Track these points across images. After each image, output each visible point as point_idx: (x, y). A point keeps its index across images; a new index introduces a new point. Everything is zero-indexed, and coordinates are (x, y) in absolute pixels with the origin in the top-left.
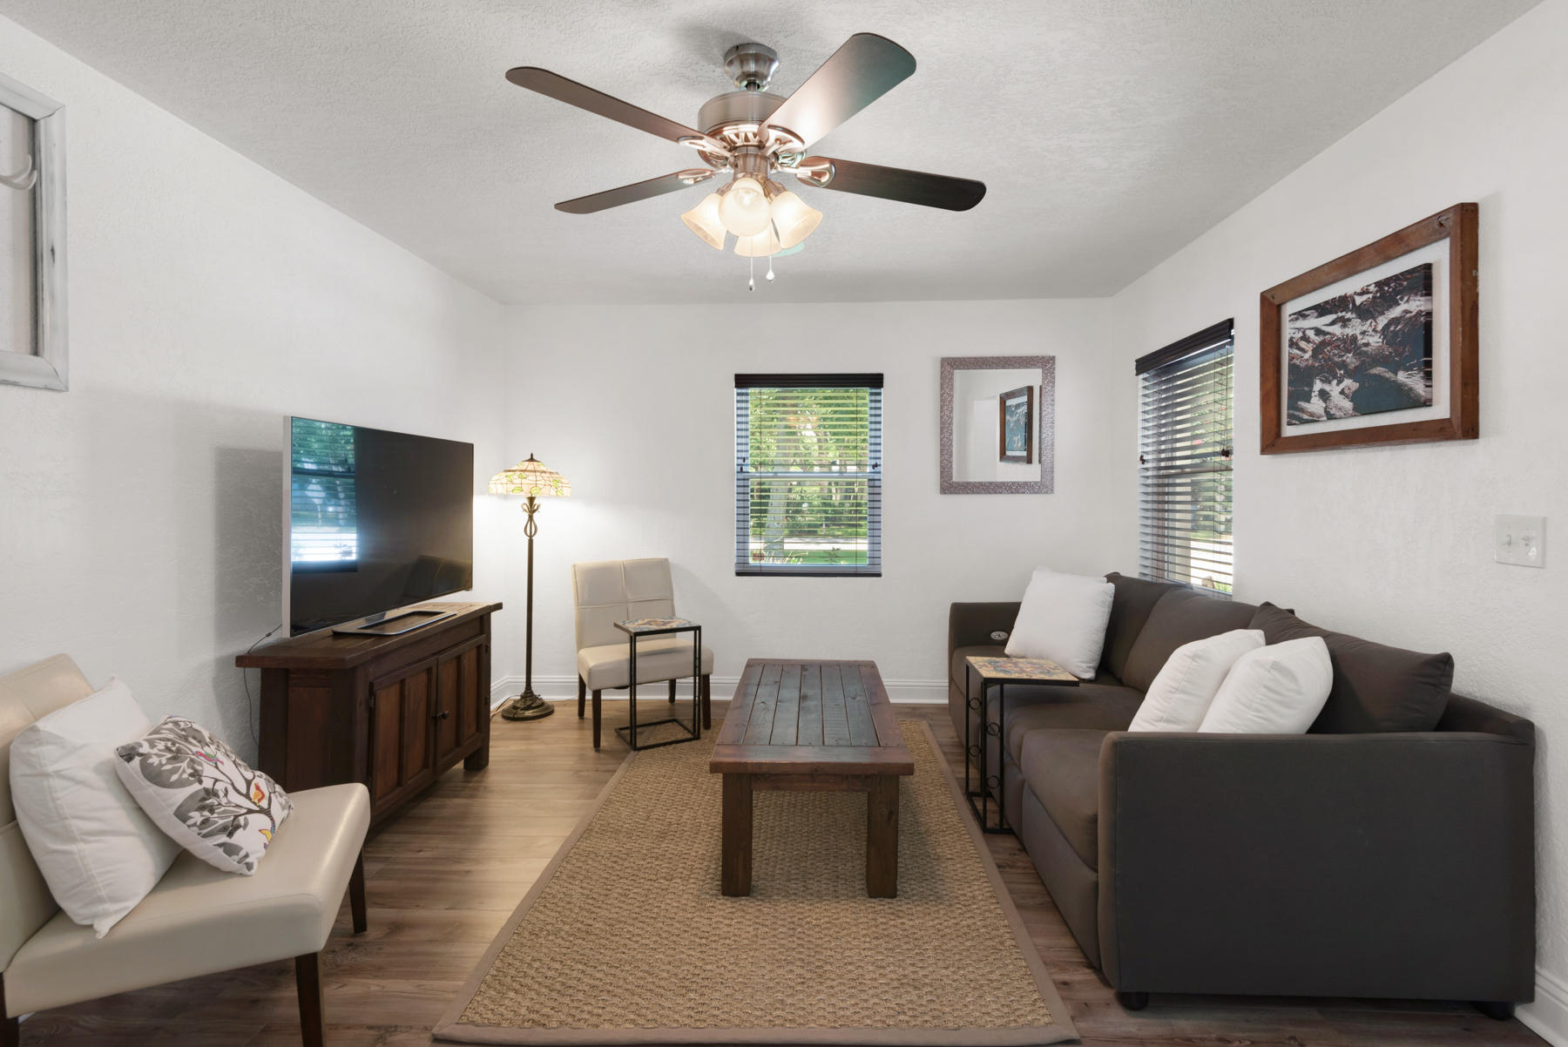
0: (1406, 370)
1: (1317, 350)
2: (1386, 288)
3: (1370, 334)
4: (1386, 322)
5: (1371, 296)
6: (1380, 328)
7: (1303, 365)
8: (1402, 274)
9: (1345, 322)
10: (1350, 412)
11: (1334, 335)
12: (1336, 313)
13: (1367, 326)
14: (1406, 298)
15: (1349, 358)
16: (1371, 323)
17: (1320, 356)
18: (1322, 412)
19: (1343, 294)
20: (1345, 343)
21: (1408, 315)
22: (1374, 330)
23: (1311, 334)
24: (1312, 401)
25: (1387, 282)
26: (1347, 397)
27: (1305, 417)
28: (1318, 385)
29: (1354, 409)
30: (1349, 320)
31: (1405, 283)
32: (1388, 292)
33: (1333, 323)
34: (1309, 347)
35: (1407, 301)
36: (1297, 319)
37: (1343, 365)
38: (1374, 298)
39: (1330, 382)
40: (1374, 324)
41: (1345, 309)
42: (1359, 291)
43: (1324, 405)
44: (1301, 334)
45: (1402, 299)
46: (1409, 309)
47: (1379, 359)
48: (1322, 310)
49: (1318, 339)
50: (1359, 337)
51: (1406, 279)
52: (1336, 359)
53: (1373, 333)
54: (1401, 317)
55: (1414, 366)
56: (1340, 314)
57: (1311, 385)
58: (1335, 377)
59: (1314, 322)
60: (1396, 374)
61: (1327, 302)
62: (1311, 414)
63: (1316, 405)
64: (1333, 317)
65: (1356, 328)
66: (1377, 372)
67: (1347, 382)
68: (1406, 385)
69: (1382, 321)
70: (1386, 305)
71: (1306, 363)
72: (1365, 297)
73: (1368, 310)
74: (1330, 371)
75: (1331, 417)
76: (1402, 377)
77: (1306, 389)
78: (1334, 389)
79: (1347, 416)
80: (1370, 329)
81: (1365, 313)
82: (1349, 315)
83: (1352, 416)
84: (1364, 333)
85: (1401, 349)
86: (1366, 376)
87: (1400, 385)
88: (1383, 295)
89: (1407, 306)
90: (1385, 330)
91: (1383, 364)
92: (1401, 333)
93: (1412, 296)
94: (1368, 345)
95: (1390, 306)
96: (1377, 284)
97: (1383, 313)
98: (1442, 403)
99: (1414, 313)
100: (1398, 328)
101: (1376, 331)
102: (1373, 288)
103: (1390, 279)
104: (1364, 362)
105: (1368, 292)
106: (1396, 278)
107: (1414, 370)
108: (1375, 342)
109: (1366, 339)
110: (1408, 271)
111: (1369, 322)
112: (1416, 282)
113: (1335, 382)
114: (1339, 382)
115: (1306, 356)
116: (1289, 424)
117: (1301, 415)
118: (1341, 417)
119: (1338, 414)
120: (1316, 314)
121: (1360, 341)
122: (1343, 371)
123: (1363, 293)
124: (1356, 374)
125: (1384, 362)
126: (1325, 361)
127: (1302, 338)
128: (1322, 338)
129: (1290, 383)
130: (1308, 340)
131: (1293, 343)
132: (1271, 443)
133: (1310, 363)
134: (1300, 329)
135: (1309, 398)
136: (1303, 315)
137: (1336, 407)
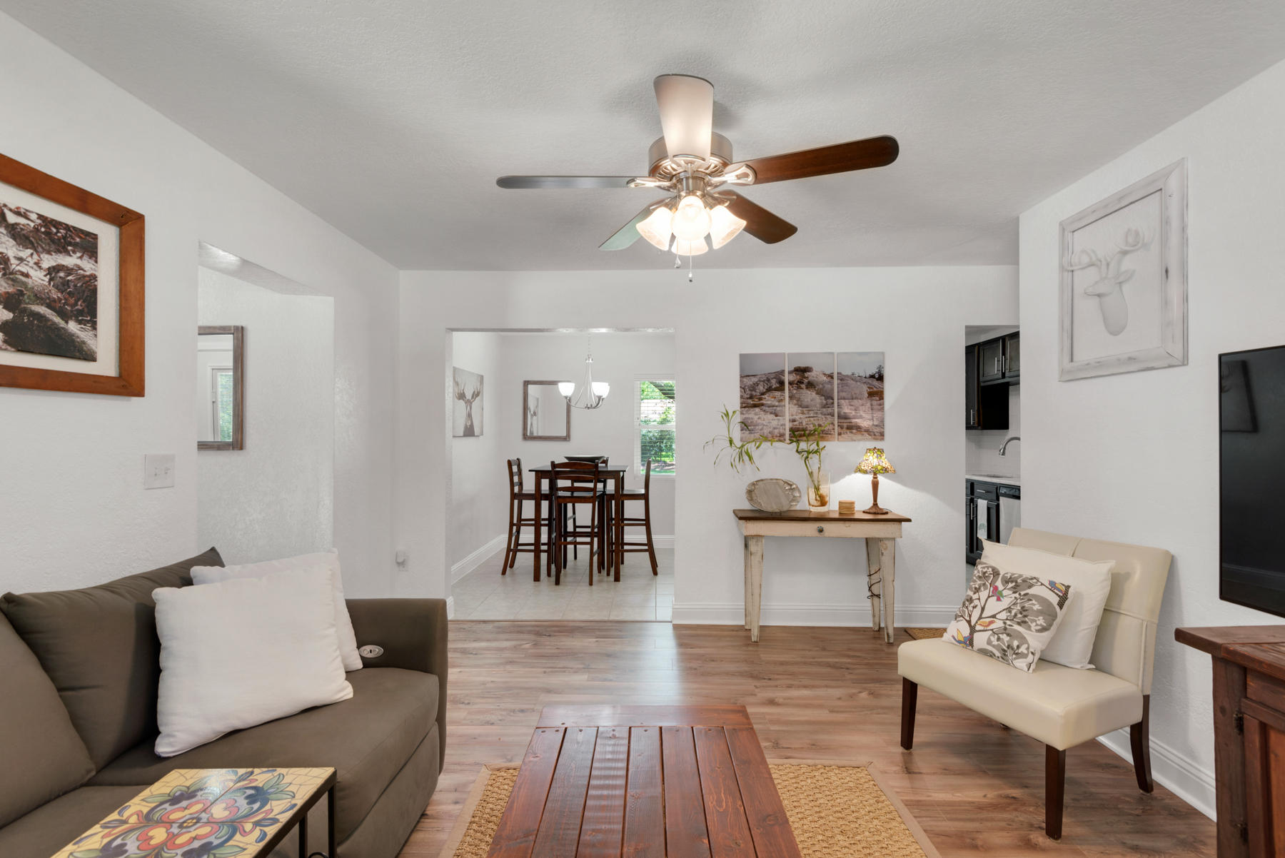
0: (80, 322)
2: (54, 230)
3: (33, 269)
4: (53, 264)
5: (31, 224)
6: (46, 265)
8: (74, 227)
13: (26, 253)
14: (79, 254)
16: (32, 254)
21: (81, 272)
22: (36, 264)
25: (57, 224)
31: (78, 240)
32: (55, 236)
35: (81, 258)
38: (36, 229)
40: (35, 256)
42: (14, 207)
45: (73, 252)
46: (83, 266)
47: (39, 298)
50: (13, 261)
51: (80, 236)
53: (35, 267)
54: (72, 269)
55: (88, 322)
60: (67, 322)
65: (4, 245)
66: (42, 312)
68: (78, 337)
69: (48, 261)
70: (53, 247)
72: (22, 221)
73: (27, 237)
76: (72, 326)
80: (32, 262)
83: (2, 349)
84: (21, 260)
85: (72, 301)
86: (25, 310)
87: (71, 335)
88: (48, 233)
89: (79, 262)
90: (53, 271)
91: (49, 306)
92: (72, 284)
93: (85, 257)
94: (27, 275)
95: (58, 251)
96: (40, 216)
97: (49, 253)
98: (106, 364)
99: (88, 273)
100: (69, 278)
101: (40, 267)
102: (34, 217)
103: (60, 223)
104: (21, 293)
105: (26, 217)
106: (67, 227)
107: (88, 327)
108: (38, 278)
109: (24, 269)
110: (82, 231)
111: (29, 251)
112: (89, 245)
121: (14, 266)
123: (18, 213)
124: (9, 302)
125: (51, 304)
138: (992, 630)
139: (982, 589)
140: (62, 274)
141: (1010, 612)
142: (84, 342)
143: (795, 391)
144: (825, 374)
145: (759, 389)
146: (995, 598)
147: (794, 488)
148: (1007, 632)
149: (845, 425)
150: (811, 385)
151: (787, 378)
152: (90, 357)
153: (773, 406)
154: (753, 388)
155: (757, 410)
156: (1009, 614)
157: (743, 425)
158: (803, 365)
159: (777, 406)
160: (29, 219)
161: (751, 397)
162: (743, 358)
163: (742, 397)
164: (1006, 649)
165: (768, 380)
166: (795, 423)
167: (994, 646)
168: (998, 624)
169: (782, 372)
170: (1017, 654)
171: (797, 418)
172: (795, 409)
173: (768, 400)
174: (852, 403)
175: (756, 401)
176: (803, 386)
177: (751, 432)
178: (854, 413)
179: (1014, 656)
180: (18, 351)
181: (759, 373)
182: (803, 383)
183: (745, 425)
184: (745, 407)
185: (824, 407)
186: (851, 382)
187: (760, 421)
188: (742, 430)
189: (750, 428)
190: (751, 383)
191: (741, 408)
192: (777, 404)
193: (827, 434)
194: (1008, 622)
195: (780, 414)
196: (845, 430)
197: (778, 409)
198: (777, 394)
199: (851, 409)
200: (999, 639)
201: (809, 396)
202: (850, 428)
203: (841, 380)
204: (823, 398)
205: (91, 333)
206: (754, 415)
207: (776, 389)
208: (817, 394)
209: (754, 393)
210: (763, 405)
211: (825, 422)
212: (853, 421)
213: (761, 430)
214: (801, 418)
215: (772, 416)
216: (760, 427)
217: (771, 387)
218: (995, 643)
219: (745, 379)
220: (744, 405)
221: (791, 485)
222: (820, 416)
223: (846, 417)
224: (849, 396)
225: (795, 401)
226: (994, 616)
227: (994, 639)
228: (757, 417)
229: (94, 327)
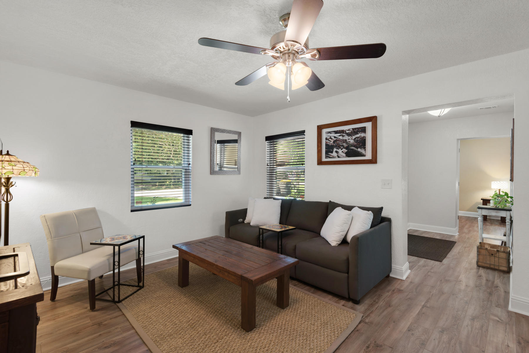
0: (361, 148)
1: (334, 142)
3: (351, 140)
4: (355, 137)
5: (351, 131)
6: (353, 138)
7: (330, 144)
9: (343, 136)
11: (340, 139)
12: (340, 133)
13: (349, 138)
14: (360, 133)
15: (345, 144)
18: (337, 156)
19: (343, 129)
20: (343, 141)
21: (361, 137)
22: (352, 139)
23: (333, 137)
24: (333, 153)
25: (355, 129)
26: (344, 153)
27: (331, 157)
28: (335, 150)
29: (346, 156)
30: (344, 136)
31: (360, 130)
32: (355, 131)
33: (340, 136)
34: (332, 141)
36: (328, 133)
37: (343, 146)
39: (339, 149)
40: (351, 137)
41: (343, 133)
42: (347, 130)
43: (337, 154)
44: (329, 137)
45: (359, 133)
47: (352, 145)
48: (336, 132)
49: (335, 139)
50: (347, 140)
51: (360, 129)
52: (341, 144)
54: (359, 137)
55: (363, 148)
56: (342, 134)
57: (333, 149)
58: (340, 148)
59: (333, 135)
61: (338, 131)
62: (333, 156)
63: (334, 154)
64: (340, 134)
65: (346, 137)
66: (352, 148)
67: (344, 150)
69: (354, 137)
70: (355, 134)
72: (349, 131)
73: (350, 134)
74: (339, 147)
75: (339, 157)
76: (359, 150)
77: (331, 150)
78: (340, 151)
79: (344, 157)
80: (351, 139)
81: (348, 135)
82: (344, 135)
84: (349, 139)
85: (359, 144)
86: (349, 149)
87: (359, 152)
88: (354, 132)
89: (361, 135)
90: (355, 139)
92: (359, 140)
93: (362, 133)
94: (350, 142)
96: (352, 129)
97: (354, 135)
98: (369, 156)
99: (363, 136)
102: (351, 129)
103: (356, 128)
104: (349, 146)
105: (350, 130)
106: (358, 128)
108: (352, 141)
109: (349, 141)
110: (361, 127)
111: (350, 137)
112: (364, 130)
113: (340, 149)
114: (341, 149)
115: (331, 142)
116: (326, 158)
117: (330, 156)
118: (342, 157)
119: (341, 157)
120: (334, 133)
121: (348, 141)
122: (342, 147)
123: (348, 130)
124: (346, 148)
125: (354, 146)
126: (337, 144)
127: (330, 138)
128: (336, 139)
129: (326, 148)
130: (332, 139)
131: (326, 139)
132: (320, 162)
133: (333, 144)
134: (329, 136)
135: (332, 152)
136: (330, 133)
137: (341, 155)
140: (357, 139)
142: (362, 153)
180: (348, 157)
205: (364, 150)
229: (365, 148)
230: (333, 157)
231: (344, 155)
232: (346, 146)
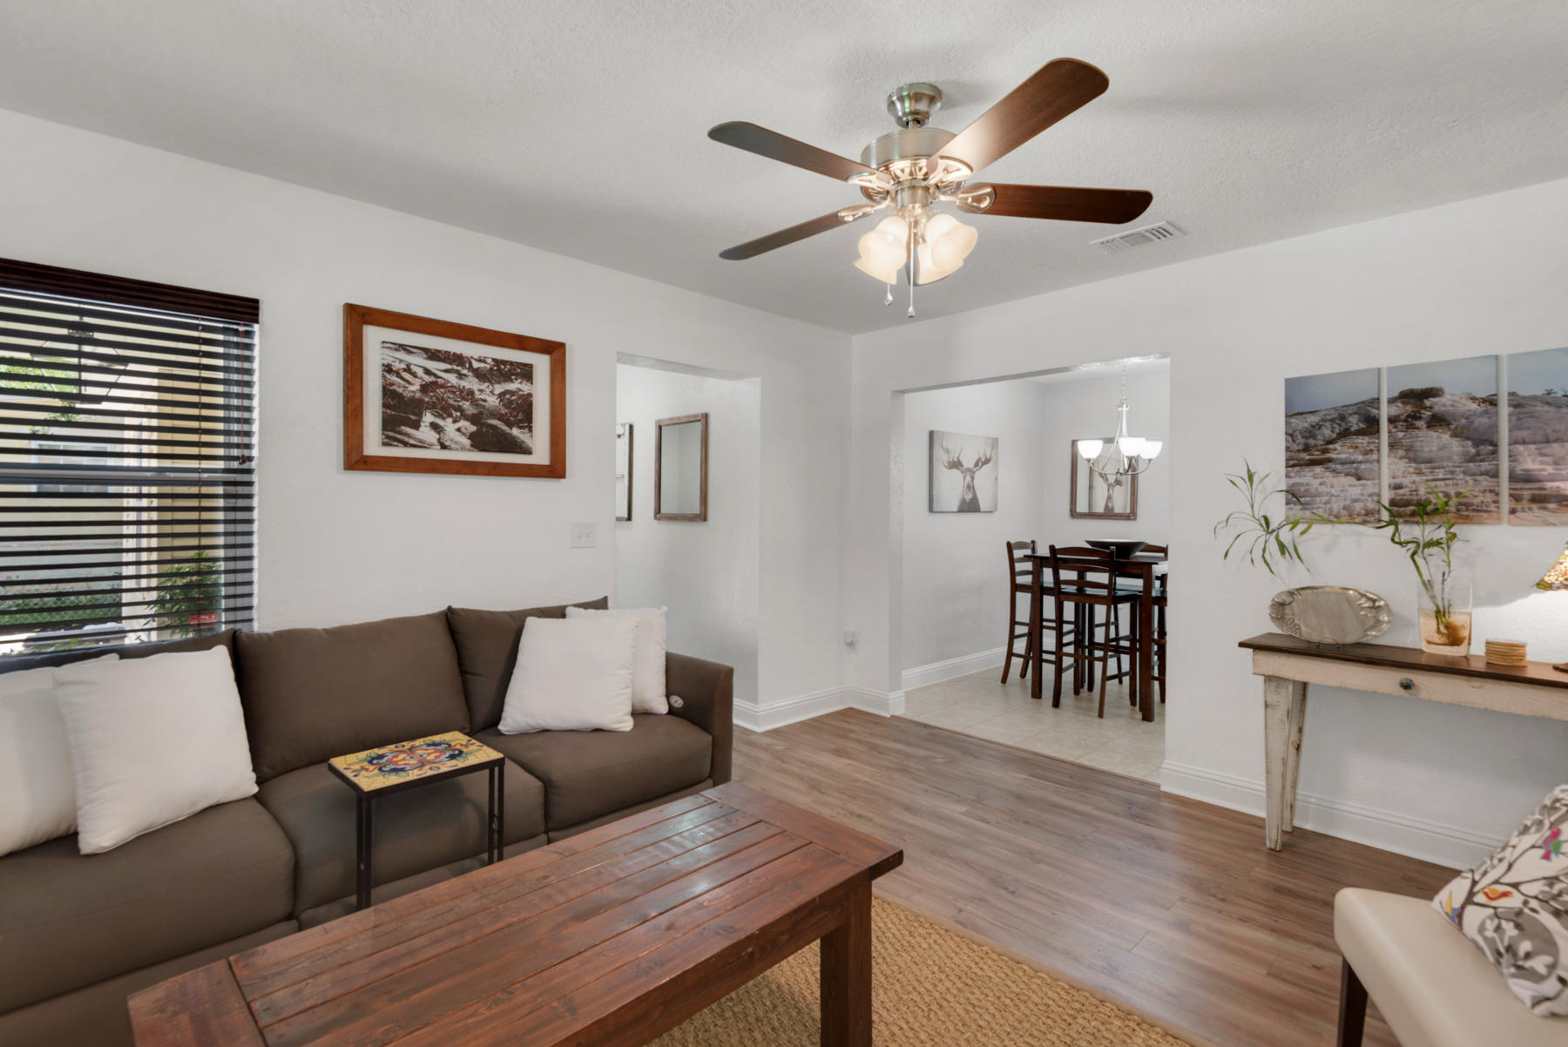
0: (520, 428)
1: (425, 388)
2: (503, 367)
3: (487, 394)
4: (502, 390)
5: (488, 366)
6: (496, 392)
7: (405, 394)
8: (516, 363)
9: (461, 376)
10: (468, 447)
11: (448, 382)
12: (450, 364)
13: (484, 386)
14: (519, 381)
15: (466, 405)
16: (488, 386)
17: (432, 394)
18: (435, 441)
19: (459, 352)
20: (461, 392)
21: (521, 393)
22: (492, 392)
23: (420, 372)
24: (420, 429)
25: (504, 362)
26: (464, 434)
27: (412, 442)
28: (428, 418)
29: (472, 446)
30: (465, 375)
31: (519, 370)
32: (503, 372)
33: (447, 371)
34: (417, 383)
35: (521, 383)
36: (396, 350)
37: (459, 409)
38: (491, 369)
39: (444, 419)
40: (491, 387)
41: (462, 364)
42: (476, 357)
43: (438, 436)
44: (402, 366)
45: (516, 379)
46: (522, 388)
47: (494, 414)
48: (433, 355)
49: (428, 378)
50: (477, 393)
51: (520, 368)
52: (451, 402)
53: (490, 394)
54: (515, 392)
55: (526, 427)
56: (455, 367)
57: (420, 415)
58: (450, 415)
59: (418, 361)
60: (511, 429)
61: (439, 351)
62: (420, 441)
63: (425, 433)
64: (447, 366)
65: (472, 383)
66: (495, 424)
67: (463, 424)
68: (519, 438)
69: (498, 389)
70: (502, 379)
71: (412, 394)
72: (482, 365)
73: (485, 375)
74: (444, 410)
75: (443, 447)
76: (515, 432)
77: (413, 417)
78: (449, 426)
79: (463, 449)
80: (488, 391)
81: (480, 375)
83: (469, 450)
84: (481, 391)
85: (515, 413)
86: (484, 424)
87: (514, 438)
88: (499, 370)
89: (520, 386)
90: (502, 395)
91: (499, 419)
92: (515, 402)
93: (524, 382)
94: (485, 401)
95: (505, 381)
96: (494, 360)
97: (499, 383)
98: (541, 455)
99: (526, 393)
100: (513, 398)
101: (493, 394)
102: (489, 361)
103: (506, 362)
104: (481, 413)
105: (484, 362)
106: (511, 363)
107: (526, 430)
108: (493, 401)
109: (483, 397)
110: (521, 364)
111: (487, 384)
112: (526, 373)
113: (450, 420)
114: (455, 421)
115: (412, 388)
116: (385, 444)
117: (406, 439)
118: (457, 450)
119: (453, 446)
120: (425, 356)
121: (478, 395)
122: (458, 414)
123: (479, 360)
124: (474, 419)
125: (501, 418)
126: (436, 399)
127: (404, 370)
128: (432, 379)
129: (385, 405)
130: (414, 375)
131: (388, 369)
132: (356, 460)
133: (418, 395)
134: (401, 361)
135: (416, 426)
136: (405, 349)
137: (452, 440)
138: (1495, 908)
139: (1533, 830)
141: (1551, 885)
142: (523, 442)
143: (1401, 435)
144: (1474, 399)
145: (1323, 434)
146: (1541, 852)
147: (1379, 607)
148: (1520, 920)
149: (1527, 494)
150: (1438, 421)
151: (1385, 412)
152: (528, 451)
153: (1353, 462)
154: (1311, 432)
155: (1318, 469)
156: (1547, 889)
157: (1290, 496)
158: (1419, 384)
159: (1360, 462)
160: (486, 363)
161: (1306, 449)
162: (1293, 386)
163: (1288, 449)
164: (1502, 950)
165: (1342, 418)
166: (1401, 491)
167: (1485, 939)
168: (1515, 901)
169: (1375, 402)
170: (1519, 968)
171: (1406, 481)
172: (1402, 465)
173: (1340, 451)
174: (1544, 451)
175: (1317, 455)
176: (1421, 424)
177: (1305, 506)
178: (1550, 470)
179: (1513, 970)
180: (480, 451)
181: (1323, 408)
182: (1420, 418)
183: (1294, 495)
184: (1293, 466)
185: (1472, 459)
186: (1540, 408)
187: (1323, 489)
188: (1287, 503)
189: (1303, 500)
190: (1306, 425)
191: (1287, 466)
192: (1360, 458)
193: (1478, 511)
194: (1534, 904)
195: (1366, 475)
196: (1525, 504)
197: (1363, 466)
198: (1363, 441)
199: (1542, 463)
200: (1498, 929)
201: (1434, 441)
202: (1540, 500)
203: (1516, 406)
204: (1470, 443)
205: (529, 435)
206: (1311, 478)
207: (1359, 433)
208: (1455, 435)
209: (1312, 442)
210: (1330, 460)
211: (1471, 488)
212: (1549, 485)
213: (1326, 503)
214: (1414, 482)
215: (1352, 480)
216: (1324, 499)
217: (1348, 429)
218: (1490, 933)
219: (1293, 420)
220: (1291, 463)
221: (1374, 601)
222: (1461, 476)
223: (1528, 478)
224: (1539, 438)
225: (1401, 452)
226: (1516, 886)
227: (1490, 925)
228: (1320, 481)
229: (531, 429)
230: (422, 445)
231: (467, 442)
232: (469, 412)
